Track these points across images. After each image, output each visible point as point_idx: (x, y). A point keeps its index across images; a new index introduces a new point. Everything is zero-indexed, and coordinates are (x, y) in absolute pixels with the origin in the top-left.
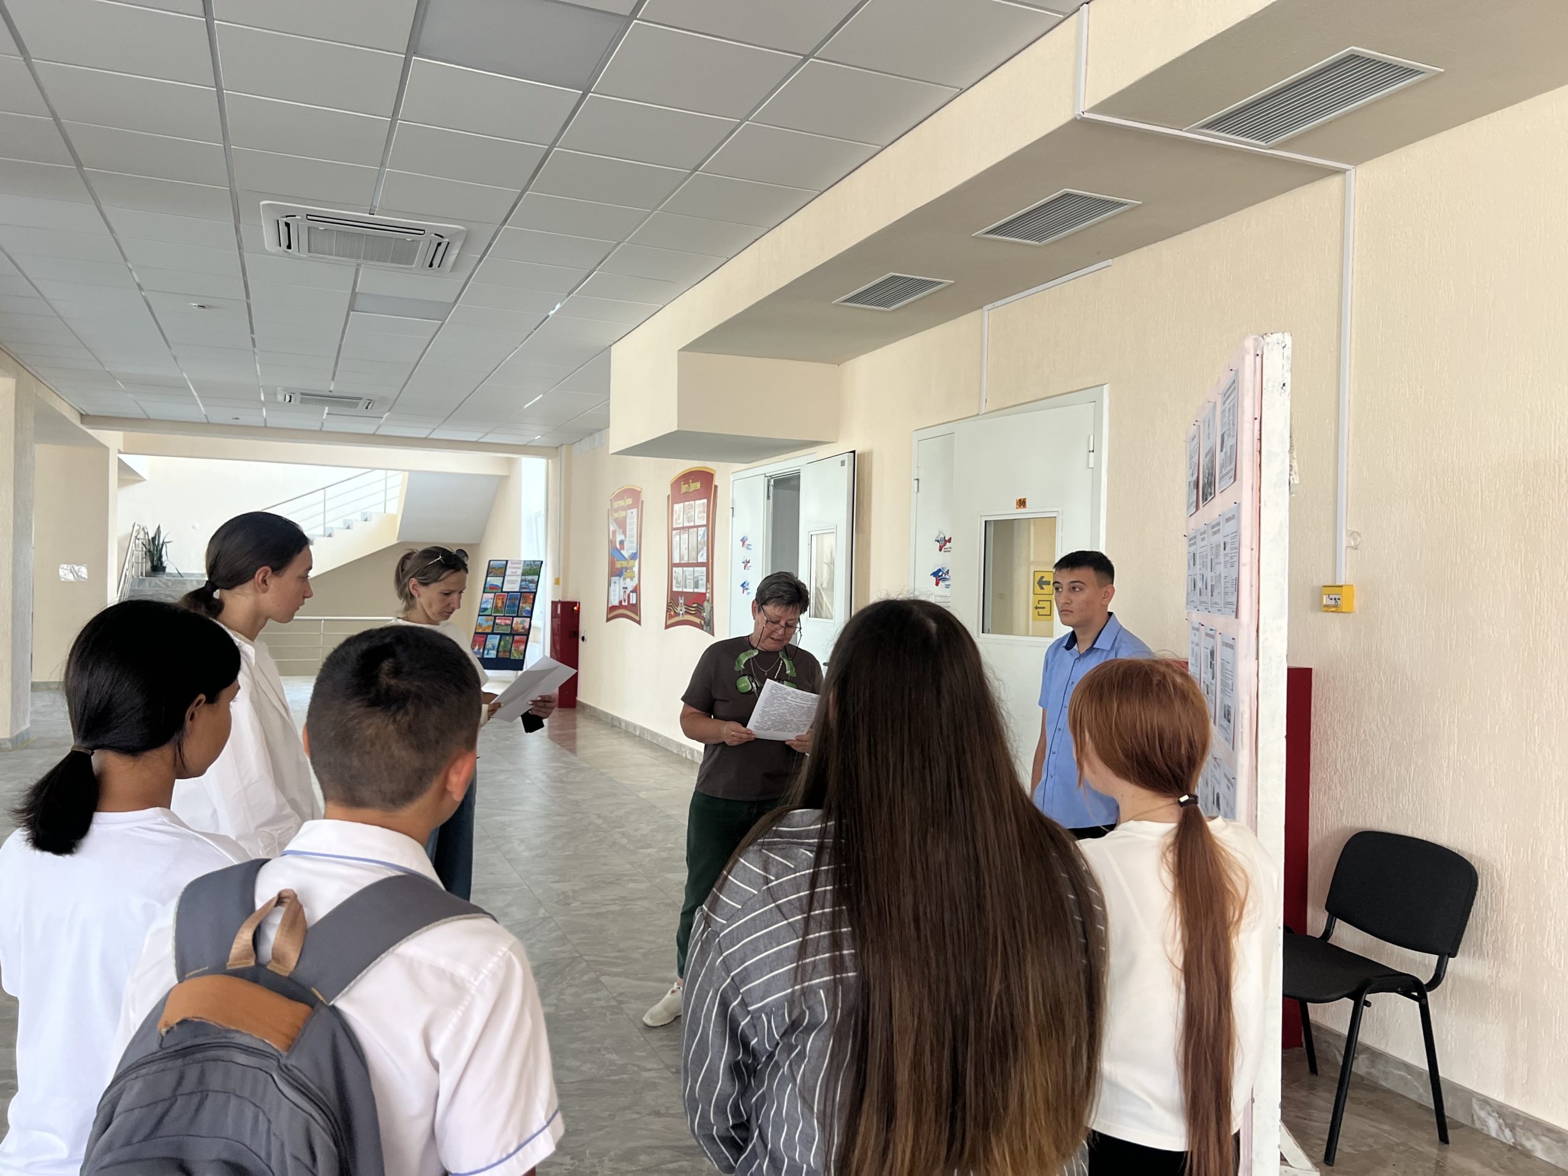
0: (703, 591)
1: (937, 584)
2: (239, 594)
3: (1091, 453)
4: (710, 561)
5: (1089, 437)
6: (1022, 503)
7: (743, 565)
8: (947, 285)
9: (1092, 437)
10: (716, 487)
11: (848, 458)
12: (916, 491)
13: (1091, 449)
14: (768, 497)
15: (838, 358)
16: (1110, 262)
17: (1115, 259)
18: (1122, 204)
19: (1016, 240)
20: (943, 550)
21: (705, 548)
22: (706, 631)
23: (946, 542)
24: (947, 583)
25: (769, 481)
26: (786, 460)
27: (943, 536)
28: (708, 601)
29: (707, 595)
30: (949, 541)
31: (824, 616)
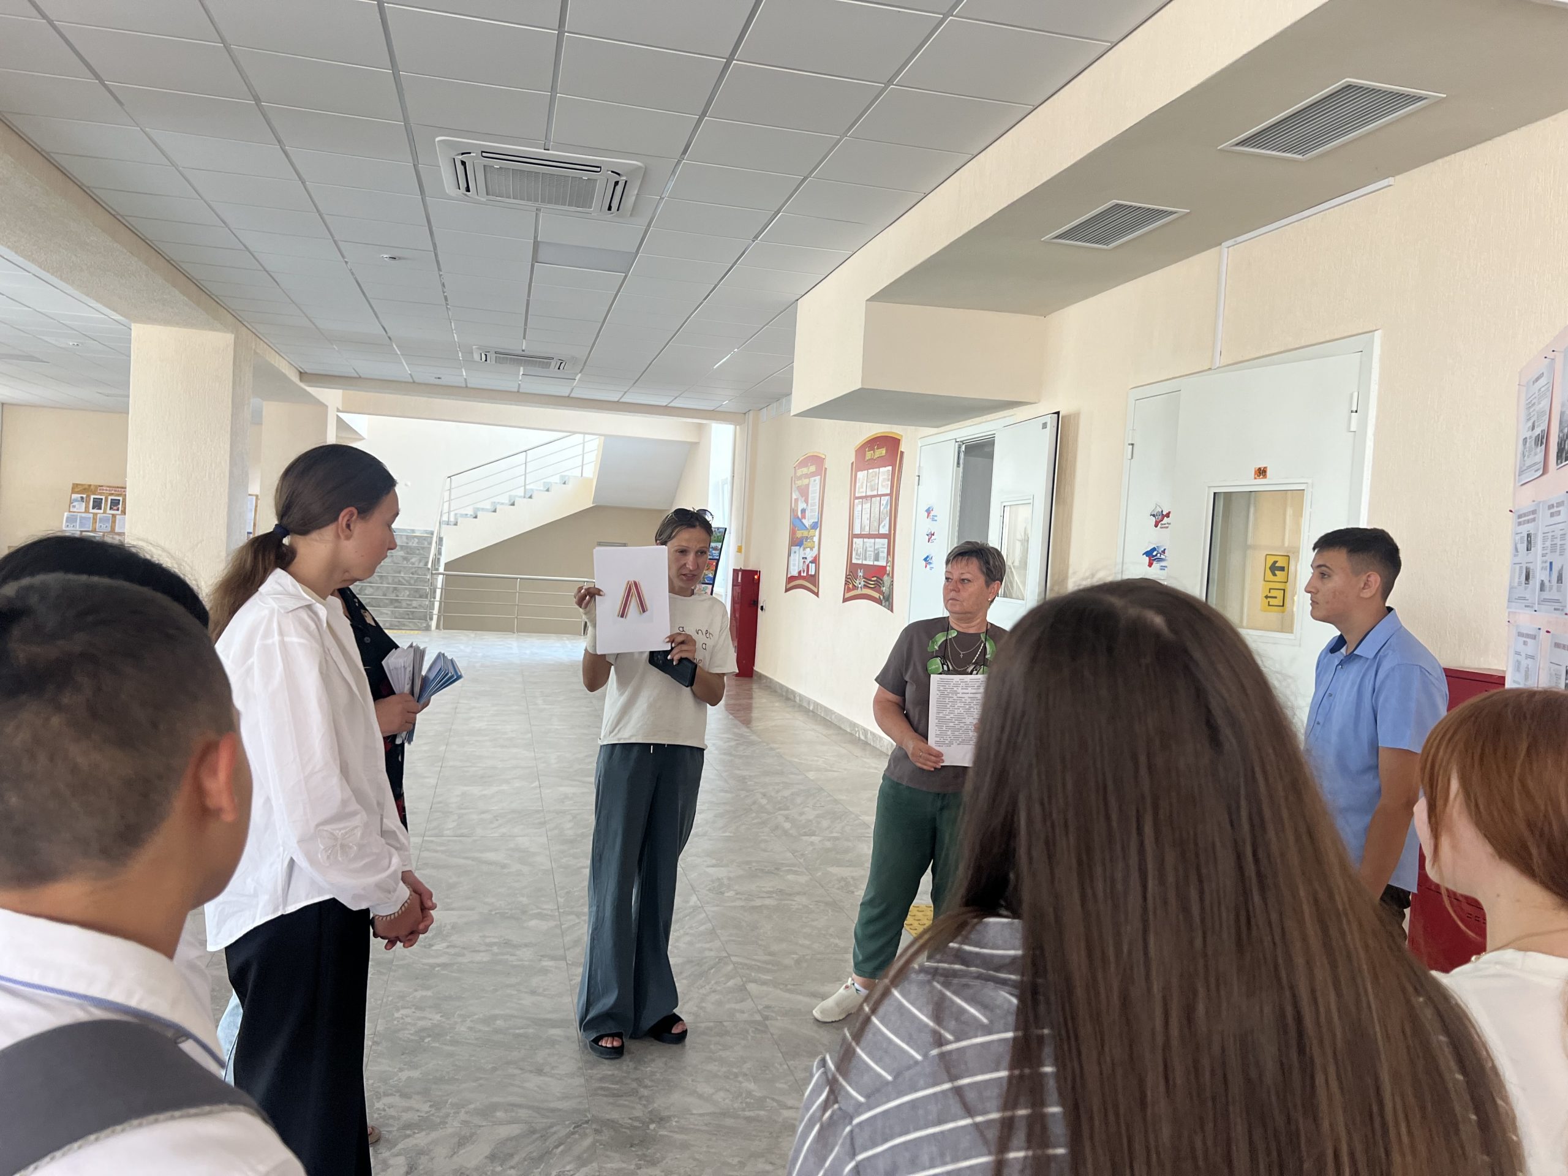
0: (884, 564)
1: (1150, 565)
2: (316, 541)
3: (1354, 414)
4: (893, 532)
5: (1352, 395)
6: (1262, 472)
7: (927, 537)
8: (1182, 214)
9: (1356, 394)
10: (902, 453)
11: (1051, 421)
12: (1130, 457)
13: (1354, 409)
14: (958, 463)
15: (1045, 307)
16: (1390, 180)
17: (1398, 177)
18: (1421, 98)
19: (1274, 153)
20: (1159, 525)
21: (888, 518)
22: (884, 606)
23: (1163, 516)
24: (1163, 564)
25: (960, 447)
26: (980, 423)
27: (1160, 510)
28: (888, 575)
29: (888, 568)
30: (1168, 515)
31: (1014, 596)
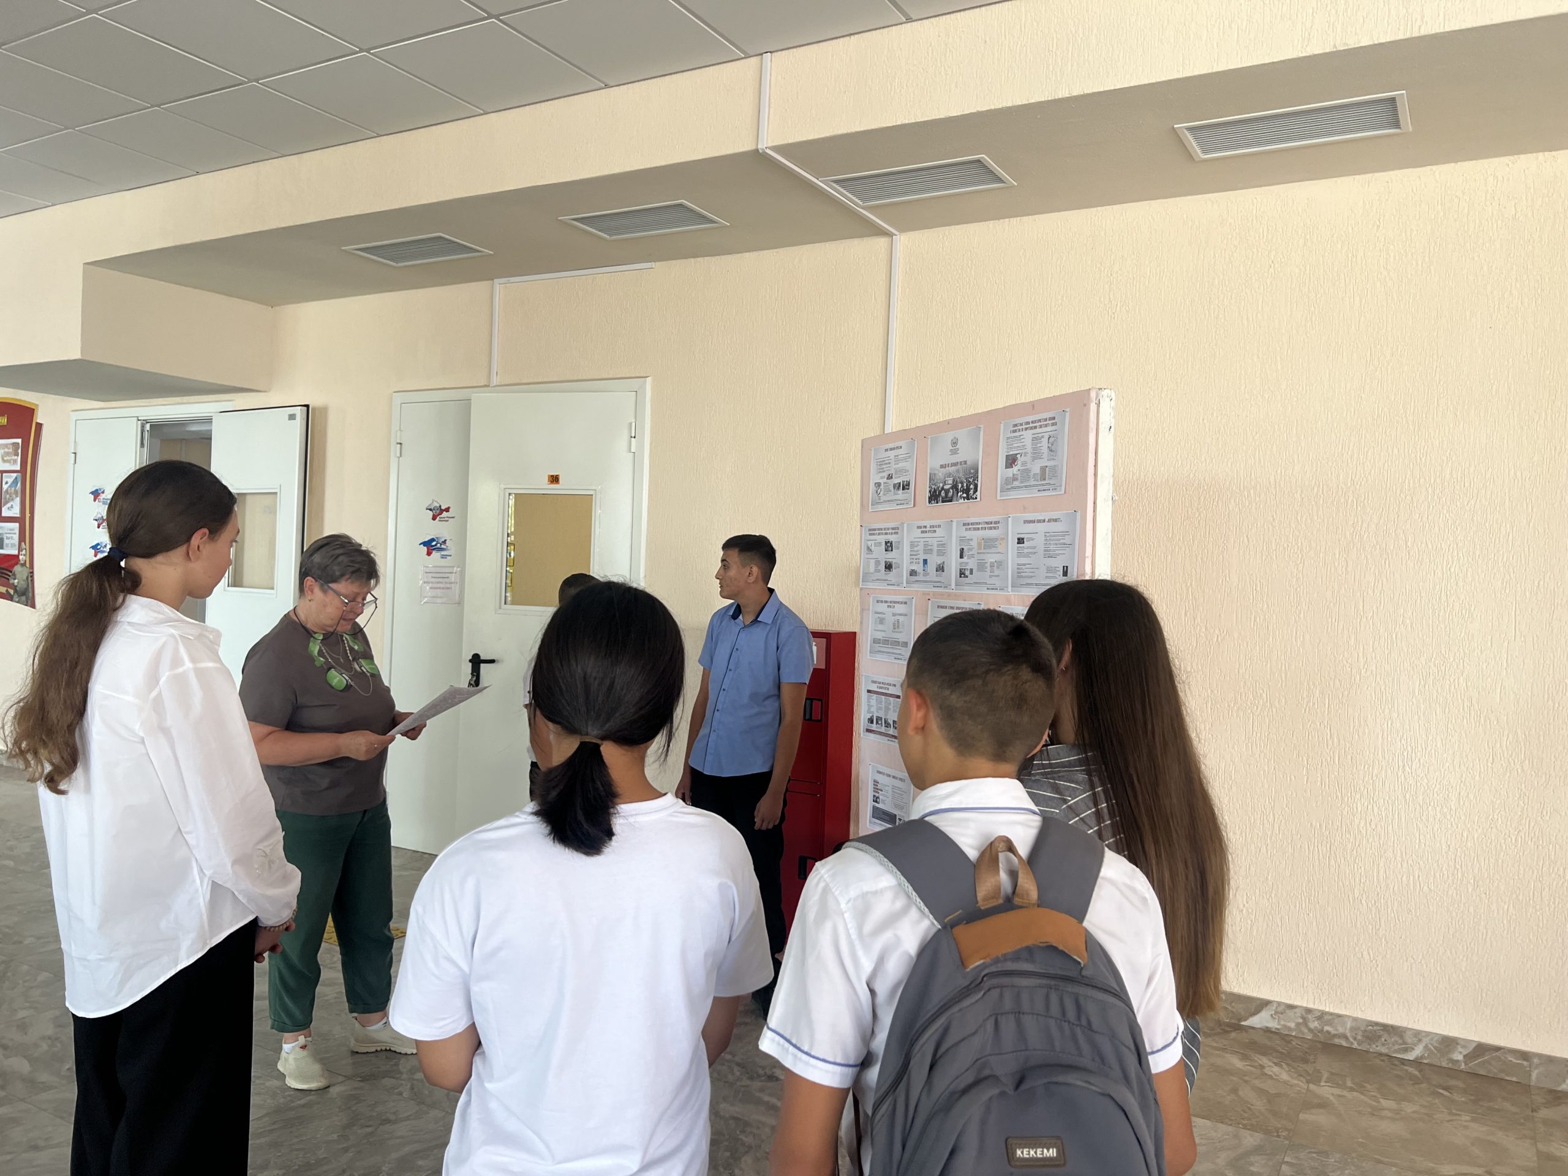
1: (429, 554)
2: (162, 564)
3: (633, 439)
4: (28, 515)
5: (631, 424)
6: (555, 479)
7: (96, 523)
8: (483, 254)
9: (634, 424)
10: (39, 426)
11: (299, 412)
12: (398, 455)
13: (633, 435)
14: (142, 445)
15: (275, 298)
16: (653, 264)
17: (657, 263)
18: (712, 221)
19: (594, 231)
21: (18, 500)
24: (443, 553)
25: (143, 426)
26: (179, 404)
